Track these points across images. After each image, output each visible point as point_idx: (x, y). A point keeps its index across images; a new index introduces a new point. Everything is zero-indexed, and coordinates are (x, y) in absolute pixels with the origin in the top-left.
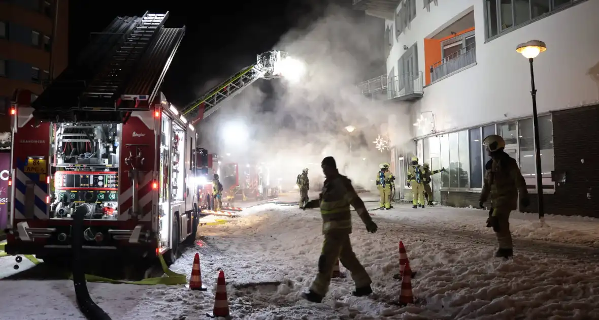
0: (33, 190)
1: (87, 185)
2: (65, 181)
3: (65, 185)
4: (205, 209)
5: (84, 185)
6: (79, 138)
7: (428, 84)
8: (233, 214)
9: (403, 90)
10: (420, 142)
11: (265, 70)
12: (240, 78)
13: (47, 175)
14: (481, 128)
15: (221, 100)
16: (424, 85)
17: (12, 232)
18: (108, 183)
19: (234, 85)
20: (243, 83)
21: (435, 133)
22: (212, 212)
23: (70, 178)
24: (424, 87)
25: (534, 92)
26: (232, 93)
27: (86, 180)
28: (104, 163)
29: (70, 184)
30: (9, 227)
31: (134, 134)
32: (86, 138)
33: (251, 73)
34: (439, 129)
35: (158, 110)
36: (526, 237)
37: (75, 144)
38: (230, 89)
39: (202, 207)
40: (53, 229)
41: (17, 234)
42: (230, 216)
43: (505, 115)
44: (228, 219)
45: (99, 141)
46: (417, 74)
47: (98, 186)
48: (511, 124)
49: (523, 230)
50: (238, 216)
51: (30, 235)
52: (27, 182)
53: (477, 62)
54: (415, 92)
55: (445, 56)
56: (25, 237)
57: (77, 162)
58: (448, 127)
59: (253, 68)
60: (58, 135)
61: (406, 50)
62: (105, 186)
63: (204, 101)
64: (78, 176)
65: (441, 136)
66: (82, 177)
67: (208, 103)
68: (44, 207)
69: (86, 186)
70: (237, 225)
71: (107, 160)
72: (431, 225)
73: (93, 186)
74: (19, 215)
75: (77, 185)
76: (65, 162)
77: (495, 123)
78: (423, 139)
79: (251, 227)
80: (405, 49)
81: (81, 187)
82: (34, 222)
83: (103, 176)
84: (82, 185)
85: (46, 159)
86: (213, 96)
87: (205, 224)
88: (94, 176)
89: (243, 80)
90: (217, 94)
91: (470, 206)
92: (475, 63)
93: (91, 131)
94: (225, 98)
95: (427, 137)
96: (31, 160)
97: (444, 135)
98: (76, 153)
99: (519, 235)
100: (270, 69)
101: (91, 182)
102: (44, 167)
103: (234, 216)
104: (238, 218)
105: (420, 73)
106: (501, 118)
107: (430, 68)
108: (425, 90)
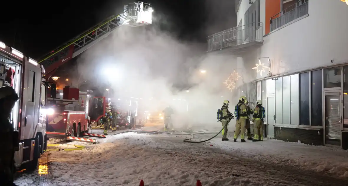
4: (70, 136)
7: (267, 33)
8: (94, 141)
10: (259, 84)
11: (130, 18)
12: (107, 24)
14: (310, 72)
15: (89, 43)
16: (264, 34)
19: (101, 30)
20: (110, 28)
21: (271, 77)
22: (76, 138)
24: (264, 36)
26: (99, 36)
33: (117, 20)
34: (274, 72)
38: (98, 34)
39: (66, 134)
42: (92, 142)
43: (332, 61)
44: (88, 145)
46: (259, 25)
48: (336, 69)
50: (99, 143)
54: (257, 41)
55: (283, 9)
58: (282, 71)
59: (119, 16)
63: (74, 43)
65: (276, 79)
67: (77, 44)
70: (91, 151)
77: (323, 68)
78: (262, 81)
86: (83, 39)
87: (63, 149)
89: (110, 26)
90: (86, 37)
91: (299, 141)
92: (307, 15)
94: (92, 41)
95: (265, 79)
97: (279, 78)
100: (134, 17)
103: (95, 143)
104: (97, 145)
105: (261, 24)
106: (328, 63)
107: (270, 19)
108: (265, 39)
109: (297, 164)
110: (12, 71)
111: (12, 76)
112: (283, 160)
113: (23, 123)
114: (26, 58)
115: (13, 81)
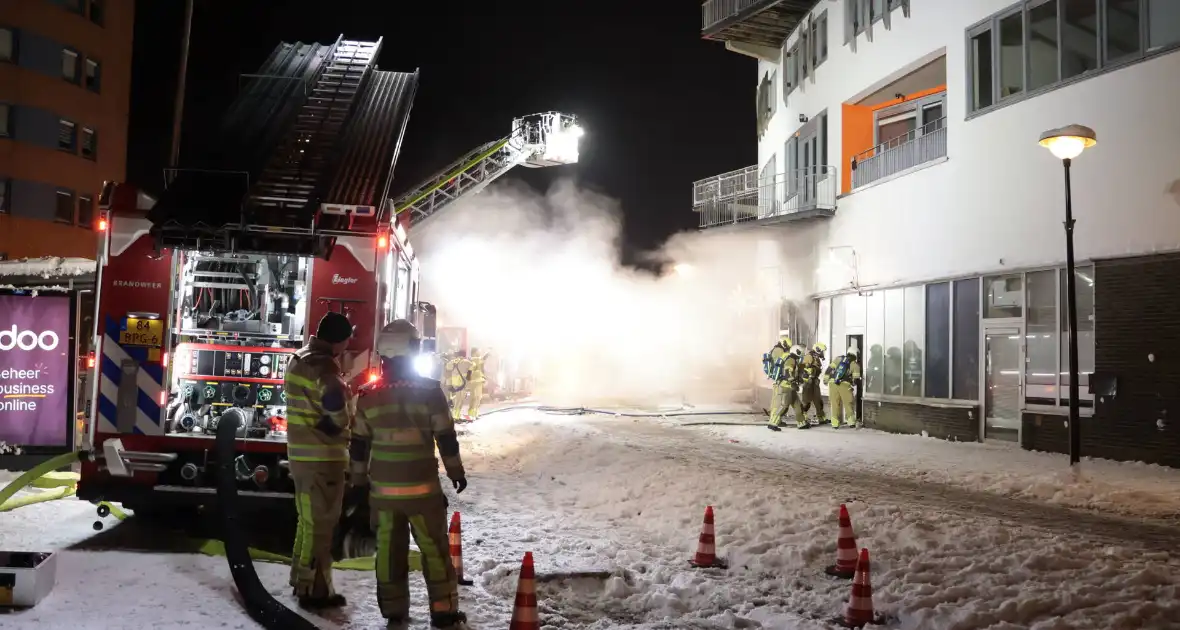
0: (134, 377)
1: (239, 372)
2: (196, 362)
3: (195, 370)
5: (233, 372)
6: (227, 281)
7: (846, 191)
9: (794, 200)
10: (825, 304)
11: (530, 150)
12: (481, 162)
13: (163, 349)
14: (951, 283)
15: (443, 205)
16: (839, 193)
17: (92, 458)
18: (279, 370)
19: (469, 176)
20: (487, 172)
21: (857, 288)
23: (205, 356)
24: (838, 198)
25: (1070, 223)
26: (464, 191)
27: (236, 363)
28: (275, 330)
29: (205, 369)
30: (86, 448)
31: (337, 279)
32: (241, 281)
33: (503, 153)
34: (865, 279)
35: (383, 234)
36: (1049, 501)
37: (218, 292)
38: (462, 184)
40: (171, 456)
41: (102, 461)
43: (1001, 261)
45: (267, 289)
46: (825, 171)
47: (261, 376)
48: (1011, 280)
49: (1043, 487)
50: (468, 433)
51: (127, 465)
52: (124, 362)
53: (948, 155)
54: (819, 207)
55: (880, 140)
56: (117, 469)
57: (221, 326)
58: (888, 278)
59: (506, 145)
60: (186, 274)
61: (803, 123)
62: (274, 375)
63: (410, 205)
64: (221, 355)
65: (869, 293)
66: (229, 356)
67: (417, 209)
68: (154, 411)
69: (236, 375)
71: (279, 326)
72: (856, 467)
73: (251, 375)
75: (220, 372)
76: (200, 326)
77: (980, 275)
78: (832, 298)
79: (504, 458)
80: (802, 120)
81: (227, 375)
82: (134, 440)
83: (271, 356)
84: (227, 371)
85: (163, 319)
86: (428, 196)
88: (253, 355)
89: (487, 168)
90: (437, 192)
91: (923, 432)
92: (944, 158)
93: (251, 267)
94: (449, 200)
95: (841, 294)
96: (132, 319)
97: (874, 293)
98: (219, 310)
99: (1035, 497)
100: (537, 147)
101: (247, 368)
102: (159, 336)
104: (472, 438)
105: (829, 169)
106: (992, 266)
107: (852, 160)
108: (840, 202)
109: (949, 480)
112: (916, 472)
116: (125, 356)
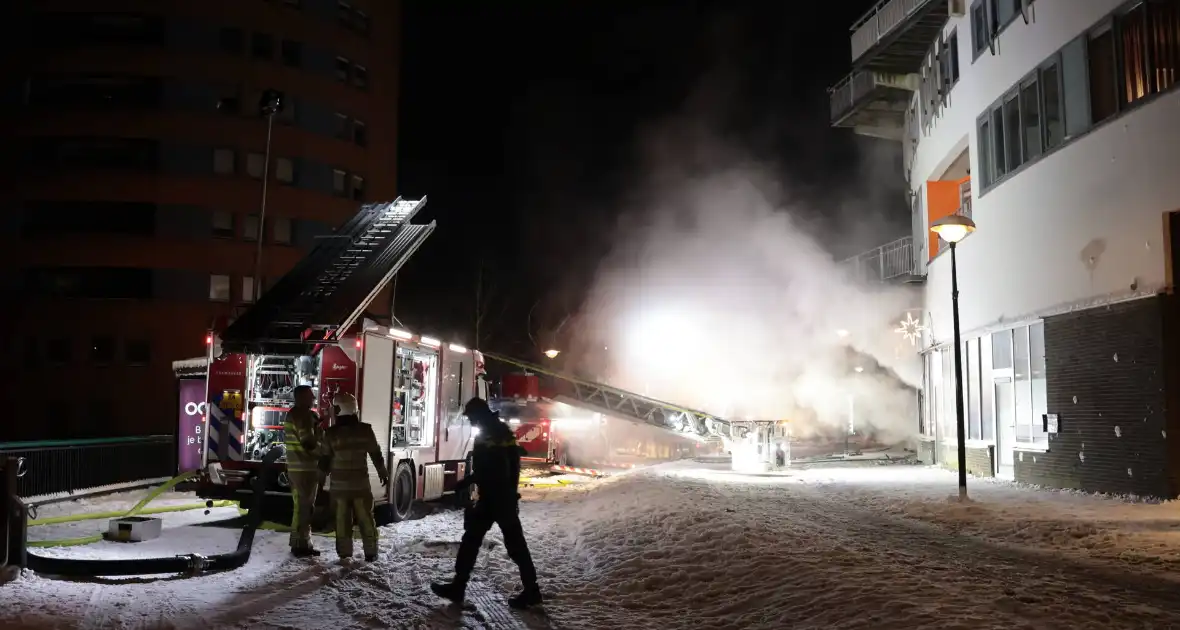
0: (227, 426)
2: (263, 417)
6: (279, 369)
13: (243, 410)
17: (203, 474)
23: (269, 414)
29: (268, 423)
30: (201, 468)
31: (335, 367)
32: (285, 370)
35: (359, 339)
37: (274, 376)
40: (246, 472)
41: (208, 475)
45: (299, 373)
51: (221, 477)
52: (223, 419)
56: (216, 480)
57: (275, 397)
60: (255, 365)
64: (276, 414)
66: (281, 414)
68: (238, 446)
74: (213, 456)
75: (276, 423)
76: (263, 396)
82: (228, 464)
85: (242, 393)
93: (292, 362)
96: (226, 394)
98: (275, 387)
102: (240, 402)
108: (929, 268)
110: (424, 365)
111: (424, 372)
113: (442, 437)
114: (445, 344)
115: (426, 379)
116: (223, 415)
